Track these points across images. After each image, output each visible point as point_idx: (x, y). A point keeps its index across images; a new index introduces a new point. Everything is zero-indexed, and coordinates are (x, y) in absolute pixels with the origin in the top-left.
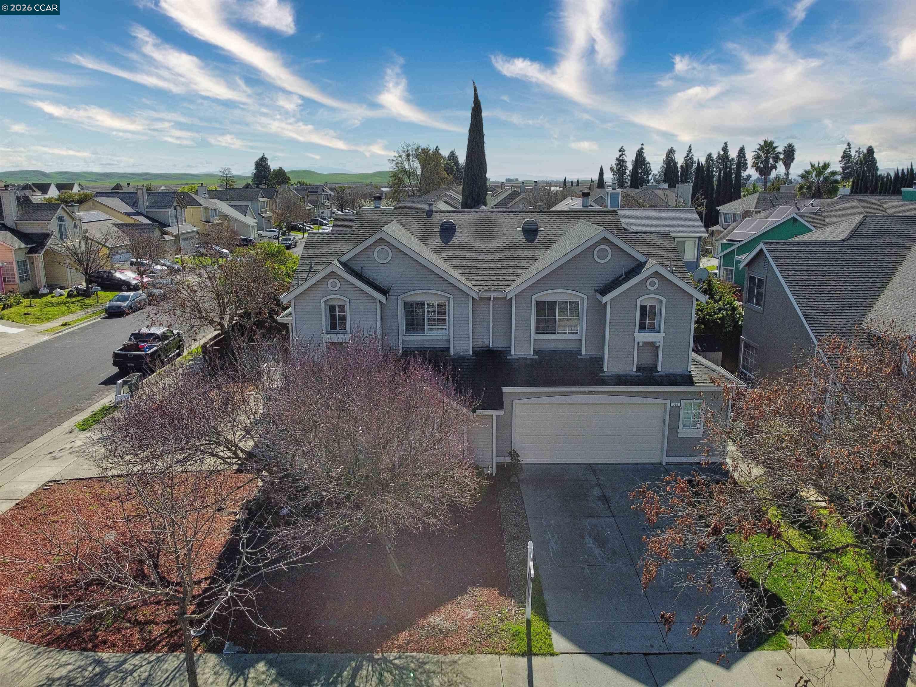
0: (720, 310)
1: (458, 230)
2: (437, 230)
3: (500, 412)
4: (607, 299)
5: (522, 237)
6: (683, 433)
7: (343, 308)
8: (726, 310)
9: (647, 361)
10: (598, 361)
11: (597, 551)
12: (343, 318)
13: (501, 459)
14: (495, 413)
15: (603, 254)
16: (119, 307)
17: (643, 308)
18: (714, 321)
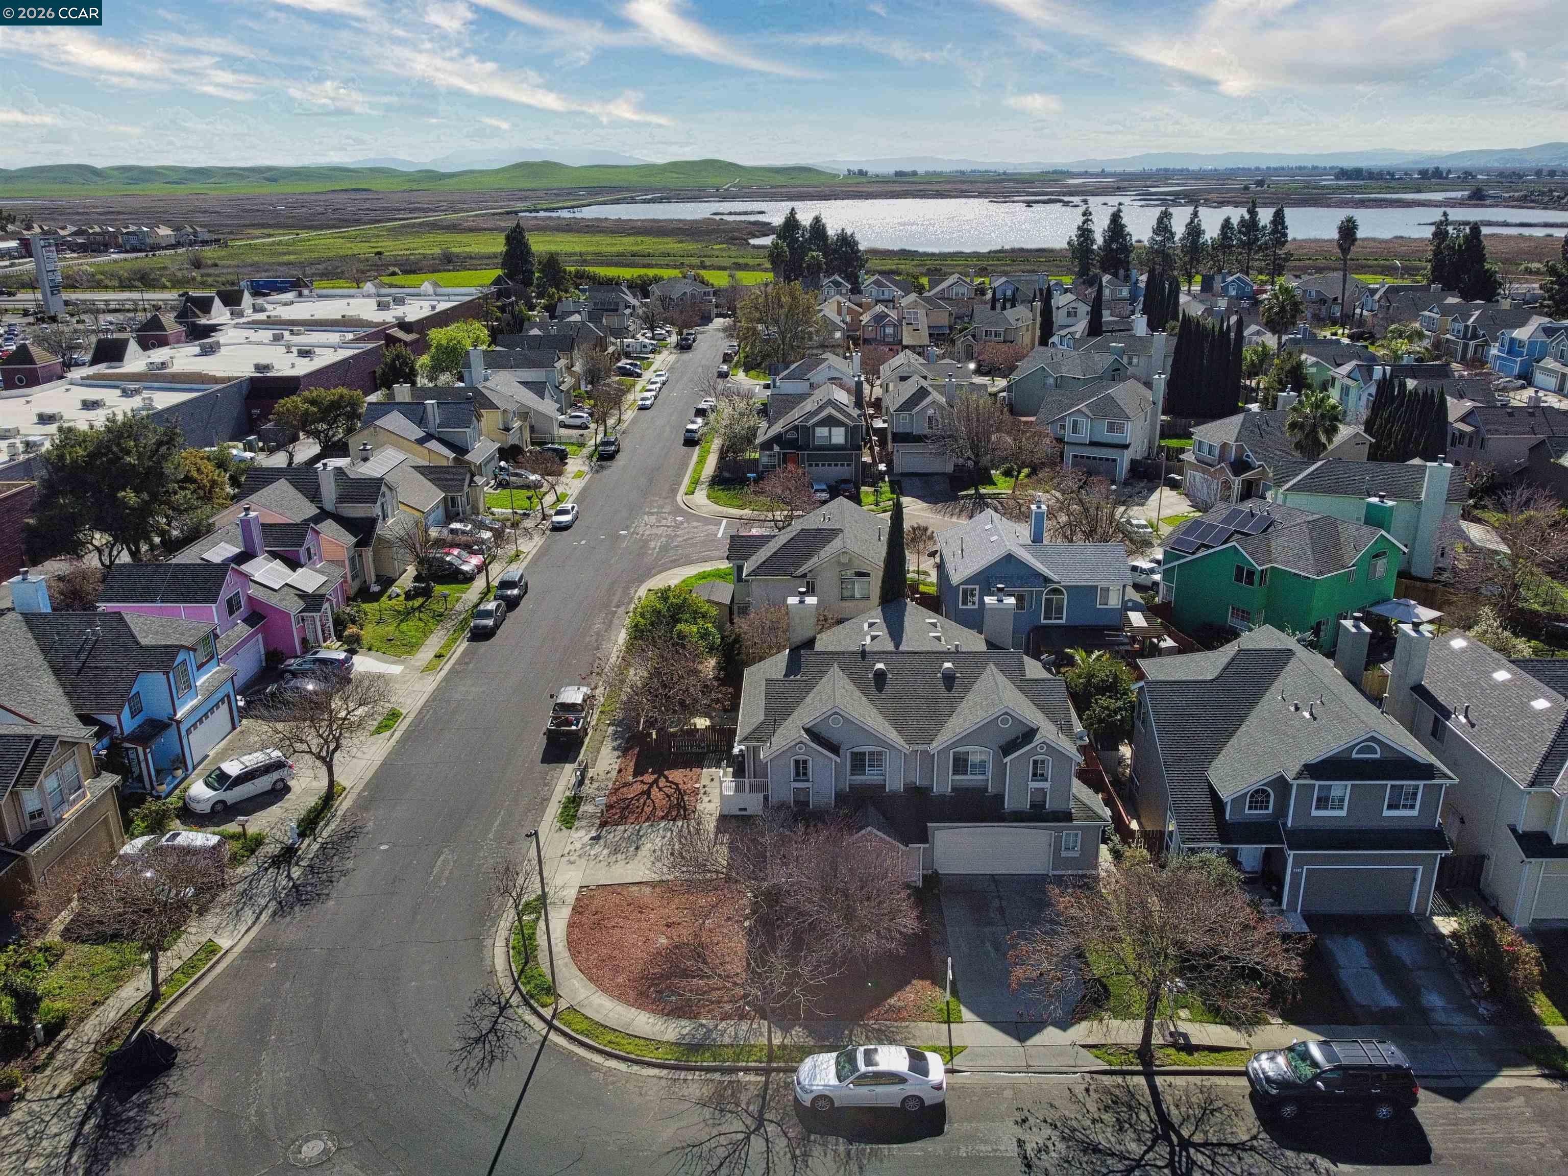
0: (1120, 709)
1: (890, 676)
2: (871, 676)
3: (927, 845)
4: (1007, 760)
5: (941, 686)
6: (1064, 854)
7: (805, 762)
8: (1126, 710)
9: (1039, 799)
10: (1000, 798)
11: (993, 954)
12: (805, 768)
13: (925, 872)
14: (922, 846)
15: (1005, 721)
16: (485, 627)
17: (1035, 762)
18: (1114, 723)
